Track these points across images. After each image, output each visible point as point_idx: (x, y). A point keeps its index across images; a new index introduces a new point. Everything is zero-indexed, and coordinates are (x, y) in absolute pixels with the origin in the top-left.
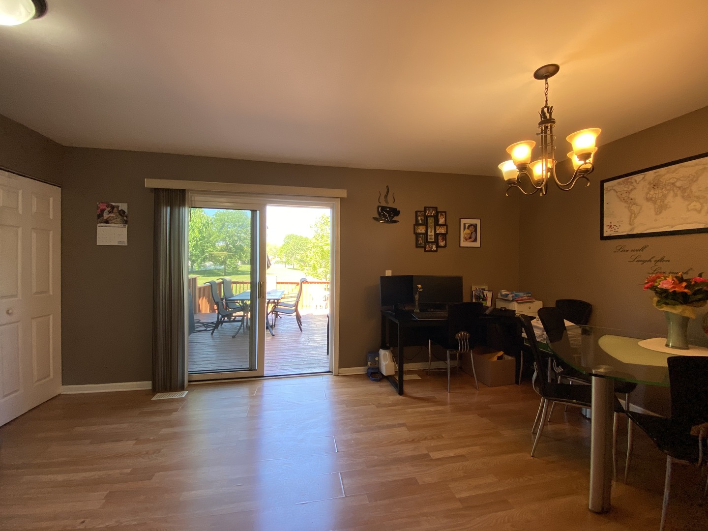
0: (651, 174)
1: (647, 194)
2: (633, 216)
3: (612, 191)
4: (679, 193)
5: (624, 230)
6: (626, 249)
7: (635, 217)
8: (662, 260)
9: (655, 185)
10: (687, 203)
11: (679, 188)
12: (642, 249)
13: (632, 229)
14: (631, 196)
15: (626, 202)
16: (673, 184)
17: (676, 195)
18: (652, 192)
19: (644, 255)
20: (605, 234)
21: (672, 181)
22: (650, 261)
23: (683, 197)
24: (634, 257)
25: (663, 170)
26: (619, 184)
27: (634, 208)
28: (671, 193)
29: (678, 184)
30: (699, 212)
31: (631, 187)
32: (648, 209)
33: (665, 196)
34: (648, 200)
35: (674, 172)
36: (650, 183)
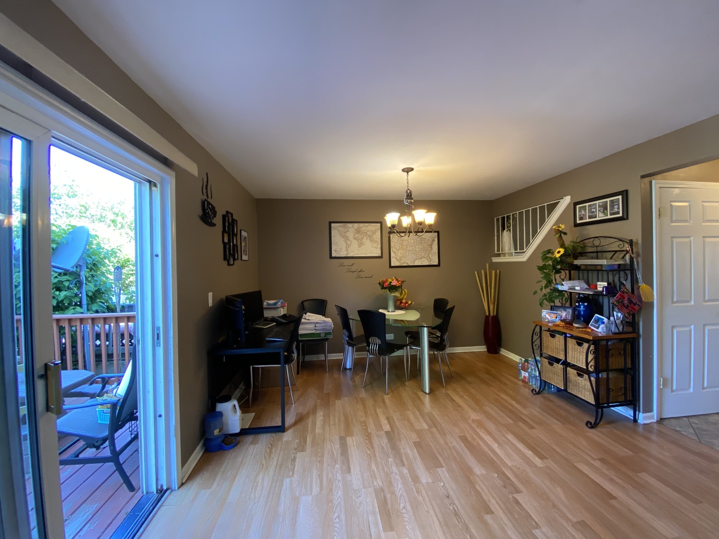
0: (356, 225)
1: (354, 235)
2: (348, 246)
3: (336, 230)
4: (368, 238)
5: (343, 254)
6: (344, 265)
7: (349, 247)
8: (361, 271)
9: (358, 231)
10: (372, 243)
11: (369, 235)
12: (352, 265)
13: (348, 254)
14: (347, 235)
15: (344, 238)
16: (366, 233)
17: (367, 239)
18: (356, 235)
19: (353, 268)
20: (333, 256)
21: (366, 231)
22: (356, 271)
23: (370, 240)
24: (348, 270)
25: (361, 225)
26: (340, 226)
27: (348, 242)
28: (365, 238)
29: (368, 233)
30: (377, 248)
31: (346, 230)
32: (355, 244)
33: (362, 238)
34: (355, 239)
35: (366, 227)
36: (355, 230)
